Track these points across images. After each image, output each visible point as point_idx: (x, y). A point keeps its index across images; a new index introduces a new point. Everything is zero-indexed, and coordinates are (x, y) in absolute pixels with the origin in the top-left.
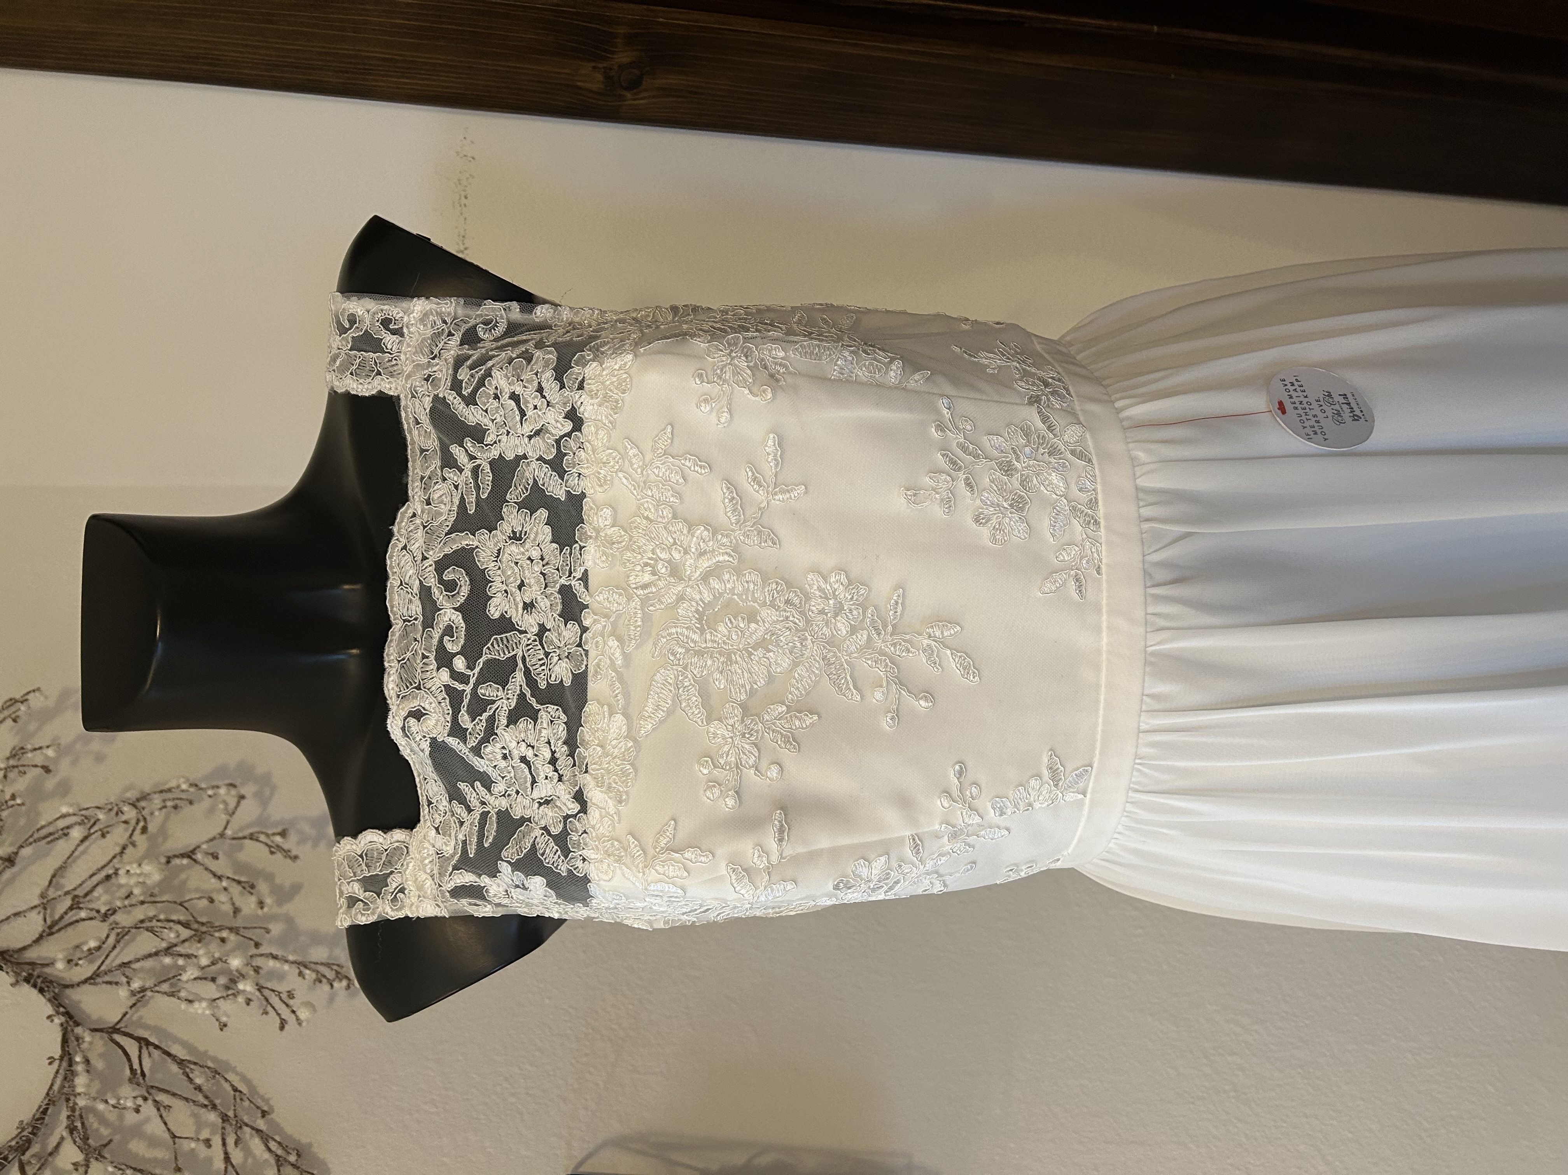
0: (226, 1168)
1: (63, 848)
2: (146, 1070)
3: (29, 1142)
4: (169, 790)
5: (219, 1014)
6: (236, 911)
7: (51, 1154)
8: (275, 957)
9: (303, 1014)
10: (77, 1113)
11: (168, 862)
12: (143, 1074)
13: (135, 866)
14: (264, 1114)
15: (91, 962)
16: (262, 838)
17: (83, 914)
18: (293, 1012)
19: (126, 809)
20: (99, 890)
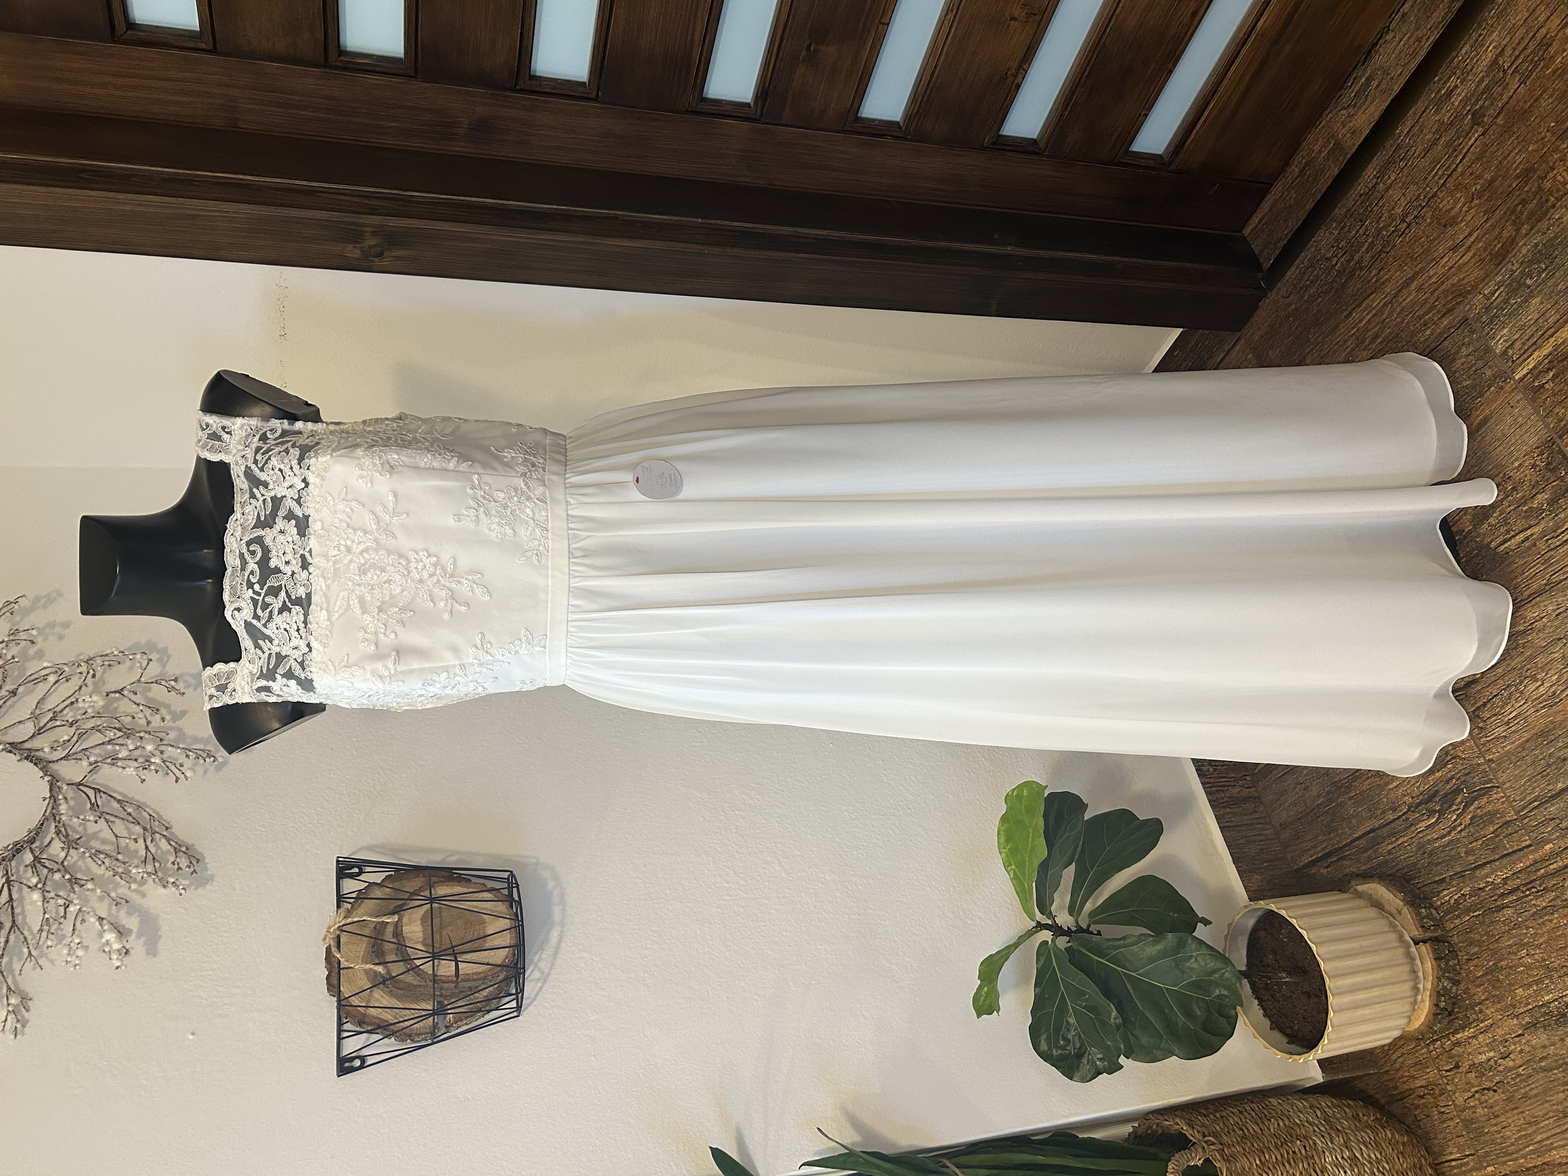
0: (146, 853)
1: (42, 688)
2: (99, 804)
3: (35, 838)
4: (106, 655)
5: (141, 775)
6: (148, 723)
7: (46, 846)
8: (172, 746)
9: (188, 774)
10: (62, 824)
11: (107, 695)
12: (97, 805)
13: (88, 697)
14: (167, 828)
15: (64, 750)
16: (163, 683)
17: (58, 723)
18: (183, 773)
19: (82, 664)
20: (67, 710)
